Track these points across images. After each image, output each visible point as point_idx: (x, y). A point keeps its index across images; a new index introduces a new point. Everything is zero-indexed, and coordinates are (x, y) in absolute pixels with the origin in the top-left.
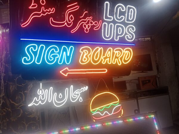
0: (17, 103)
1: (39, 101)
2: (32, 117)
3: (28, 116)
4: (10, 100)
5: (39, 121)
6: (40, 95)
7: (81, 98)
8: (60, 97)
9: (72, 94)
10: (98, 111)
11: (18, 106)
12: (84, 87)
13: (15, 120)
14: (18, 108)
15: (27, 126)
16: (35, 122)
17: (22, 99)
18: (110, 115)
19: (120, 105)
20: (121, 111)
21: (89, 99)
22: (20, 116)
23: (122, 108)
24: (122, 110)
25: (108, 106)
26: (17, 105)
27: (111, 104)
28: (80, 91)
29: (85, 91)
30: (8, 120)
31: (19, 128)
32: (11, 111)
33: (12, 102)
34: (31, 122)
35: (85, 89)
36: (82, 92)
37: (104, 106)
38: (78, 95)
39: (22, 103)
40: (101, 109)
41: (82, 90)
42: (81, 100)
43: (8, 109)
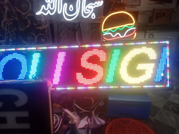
0: (24, 12)
1: (48, 10)
2: (41, 29)
3: (37, 28)
4: (16, 8)
5: (48, 34)
6: (49, 3)
7: (94, 14)
8: (71, 9)
9: (84, 8)
10: (110, 32)
11: (25, 16)
12: (99, 2)
13: (23, 31)
14: (26, 18)
15: (36, 38)
16: (44, 35)
17: (29, 8)
18: (121, 37)
19: (135, 28)
20: (134, 34)
21: (103, 17)
22: (28, 26)
23: (135, 32)
24: (136, 34)
25: (121, 28)
26: (23, 14)
27: (125, 26)
28: (94, 6)
29: (99, 7)
30: (16, 29)
31: (28, 39)
32: (18, 21)
33: (18, 10)
34: (40, 34)
35: (99, 4)
36: (96, 7)
37: (117, 27)
38: (91, 10)
39: (30, 13)
40: (113, 30)
41: (96, 5)
42: (93, 17)
43: (14, 17)
